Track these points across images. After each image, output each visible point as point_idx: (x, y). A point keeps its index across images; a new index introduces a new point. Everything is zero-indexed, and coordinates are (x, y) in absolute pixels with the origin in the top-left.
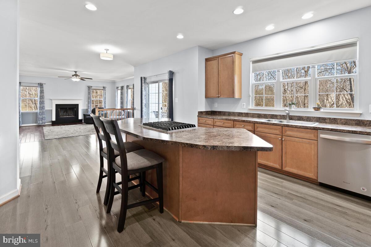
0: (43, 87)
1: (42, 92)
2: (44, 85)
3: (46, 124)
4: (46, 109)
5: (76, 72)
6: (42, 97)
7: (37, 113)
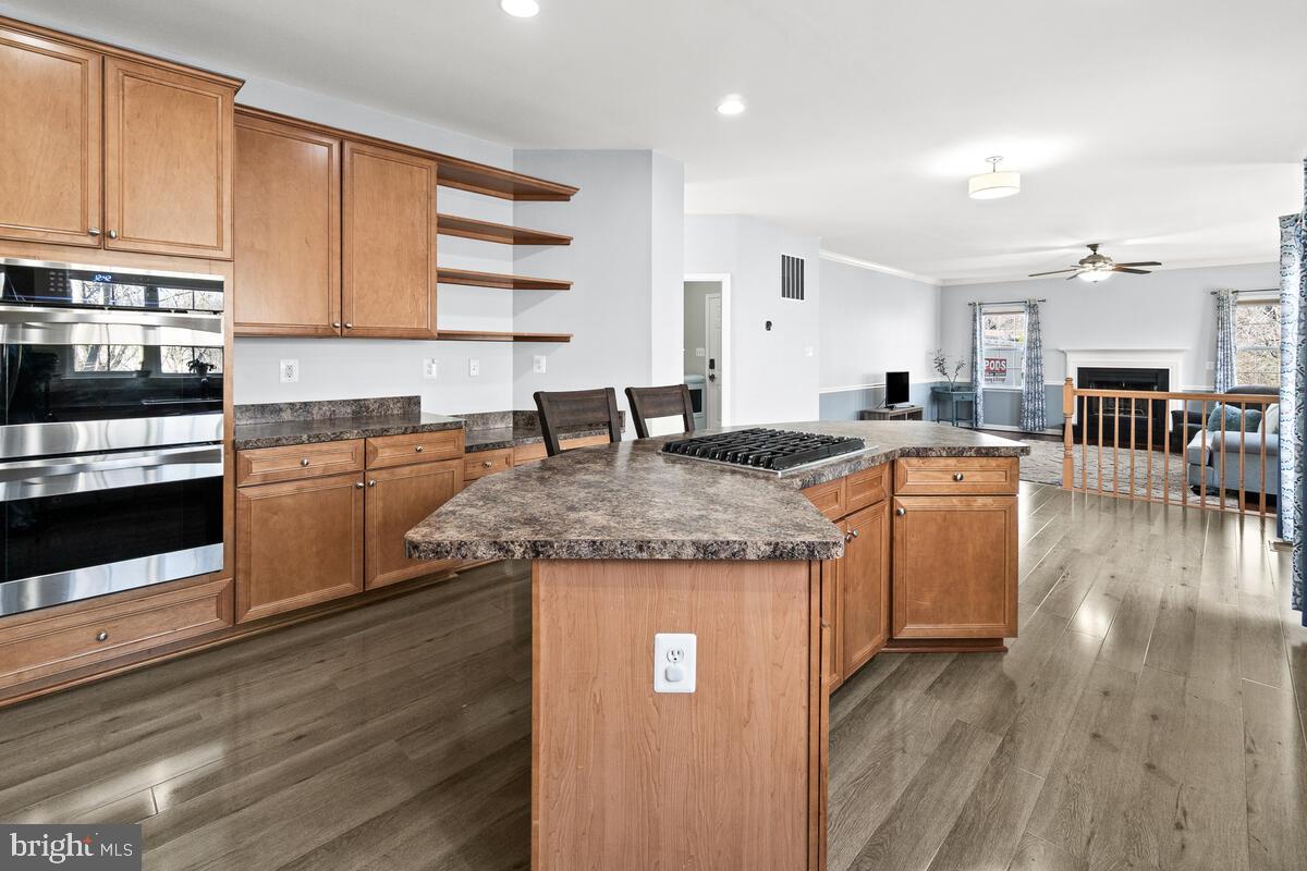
0: (1037, 313)
1: (1034, 327)
2: (1041, 306)
3: (1049, 431)
4: (1046, 382)
5: (1094, 247)
6: (1034, 344)
7: (1020, 394)
